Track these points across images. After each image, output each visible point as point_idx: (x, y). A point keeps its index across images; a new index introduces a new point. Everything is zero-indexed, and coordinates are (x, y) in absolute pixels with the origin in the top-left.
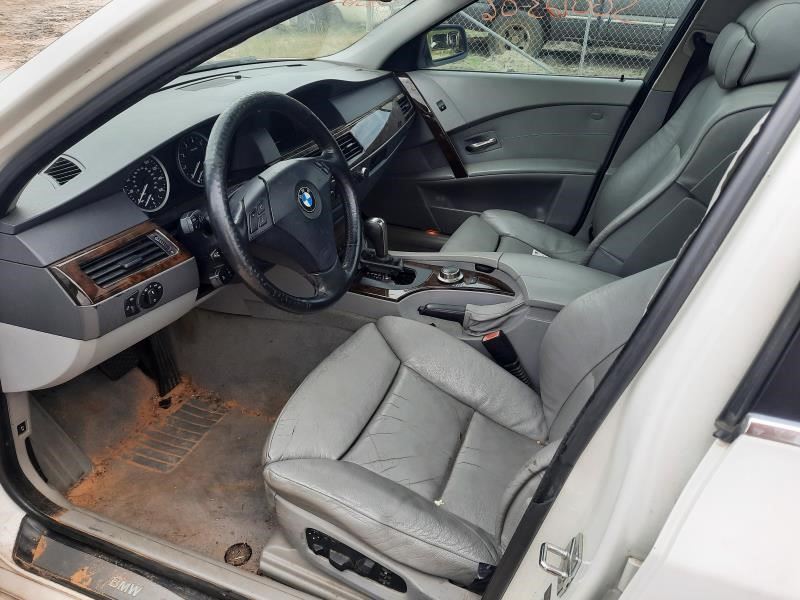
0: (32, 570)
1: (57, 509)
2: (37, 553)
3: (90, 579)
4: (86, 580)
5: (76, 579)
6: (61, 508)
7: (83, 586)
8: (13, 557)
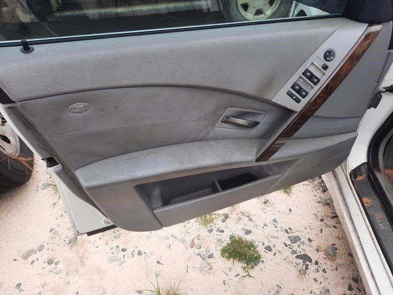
0: (353, 182)
1: (379, 171)
2: (359, 178)
3: (369, 205)
4: (368, 204)
5: (365, 200)
6: (380, 171)
7: (366, 205)
8: (351, 172)
